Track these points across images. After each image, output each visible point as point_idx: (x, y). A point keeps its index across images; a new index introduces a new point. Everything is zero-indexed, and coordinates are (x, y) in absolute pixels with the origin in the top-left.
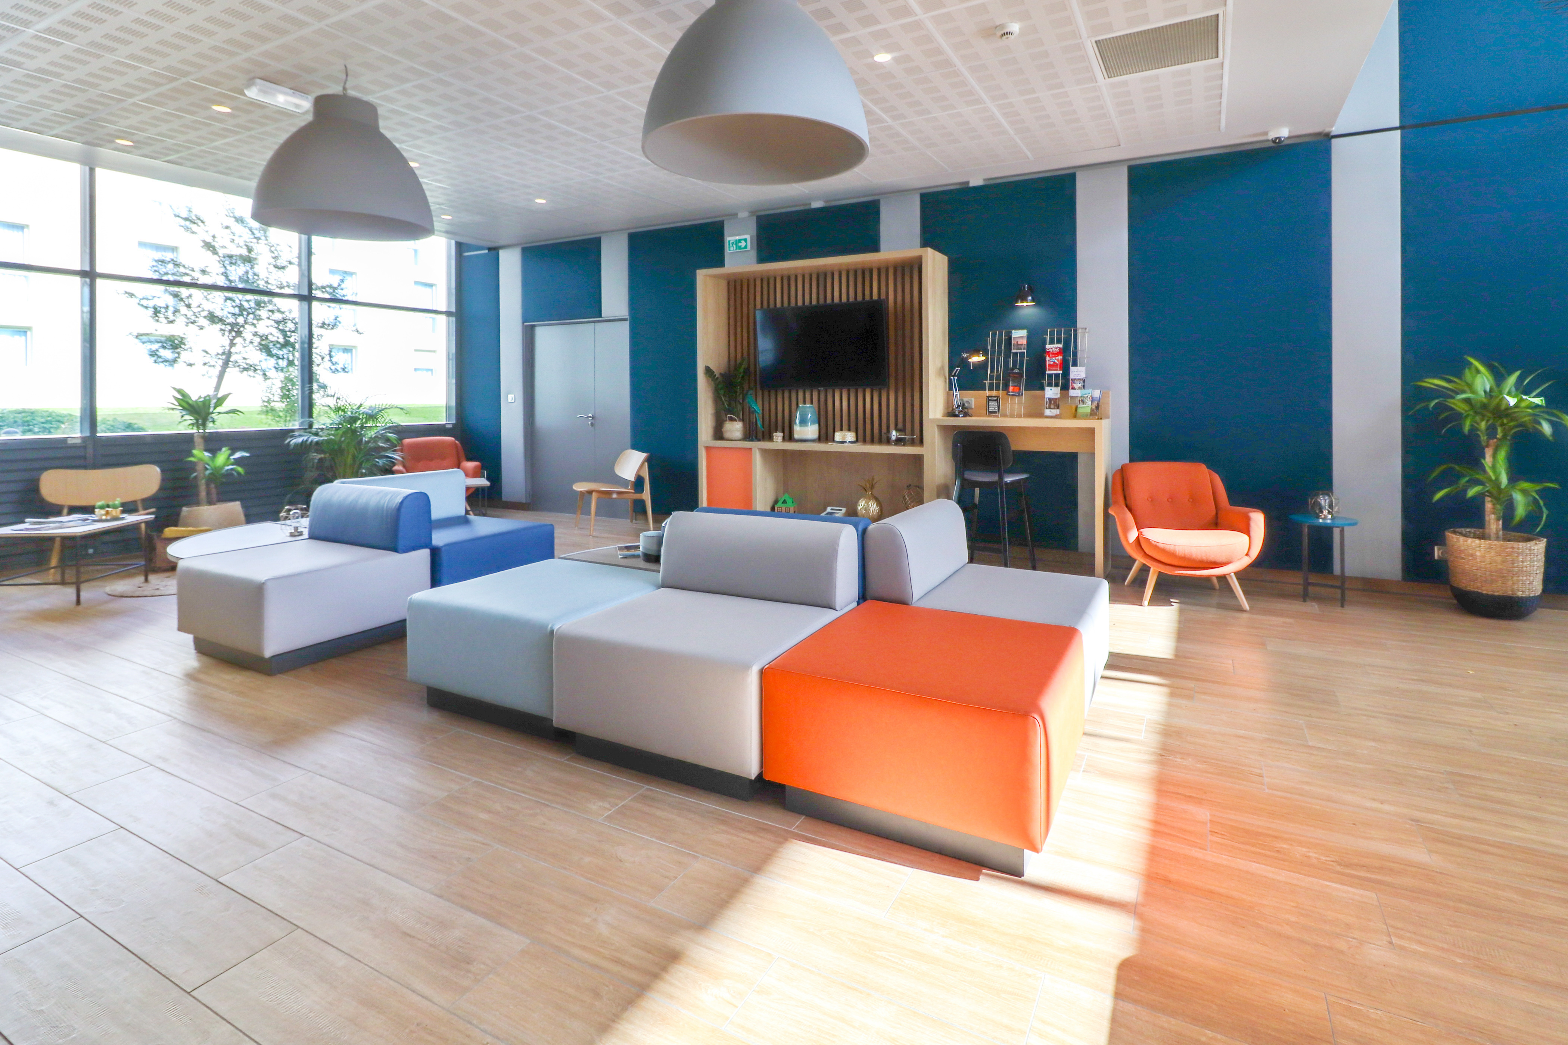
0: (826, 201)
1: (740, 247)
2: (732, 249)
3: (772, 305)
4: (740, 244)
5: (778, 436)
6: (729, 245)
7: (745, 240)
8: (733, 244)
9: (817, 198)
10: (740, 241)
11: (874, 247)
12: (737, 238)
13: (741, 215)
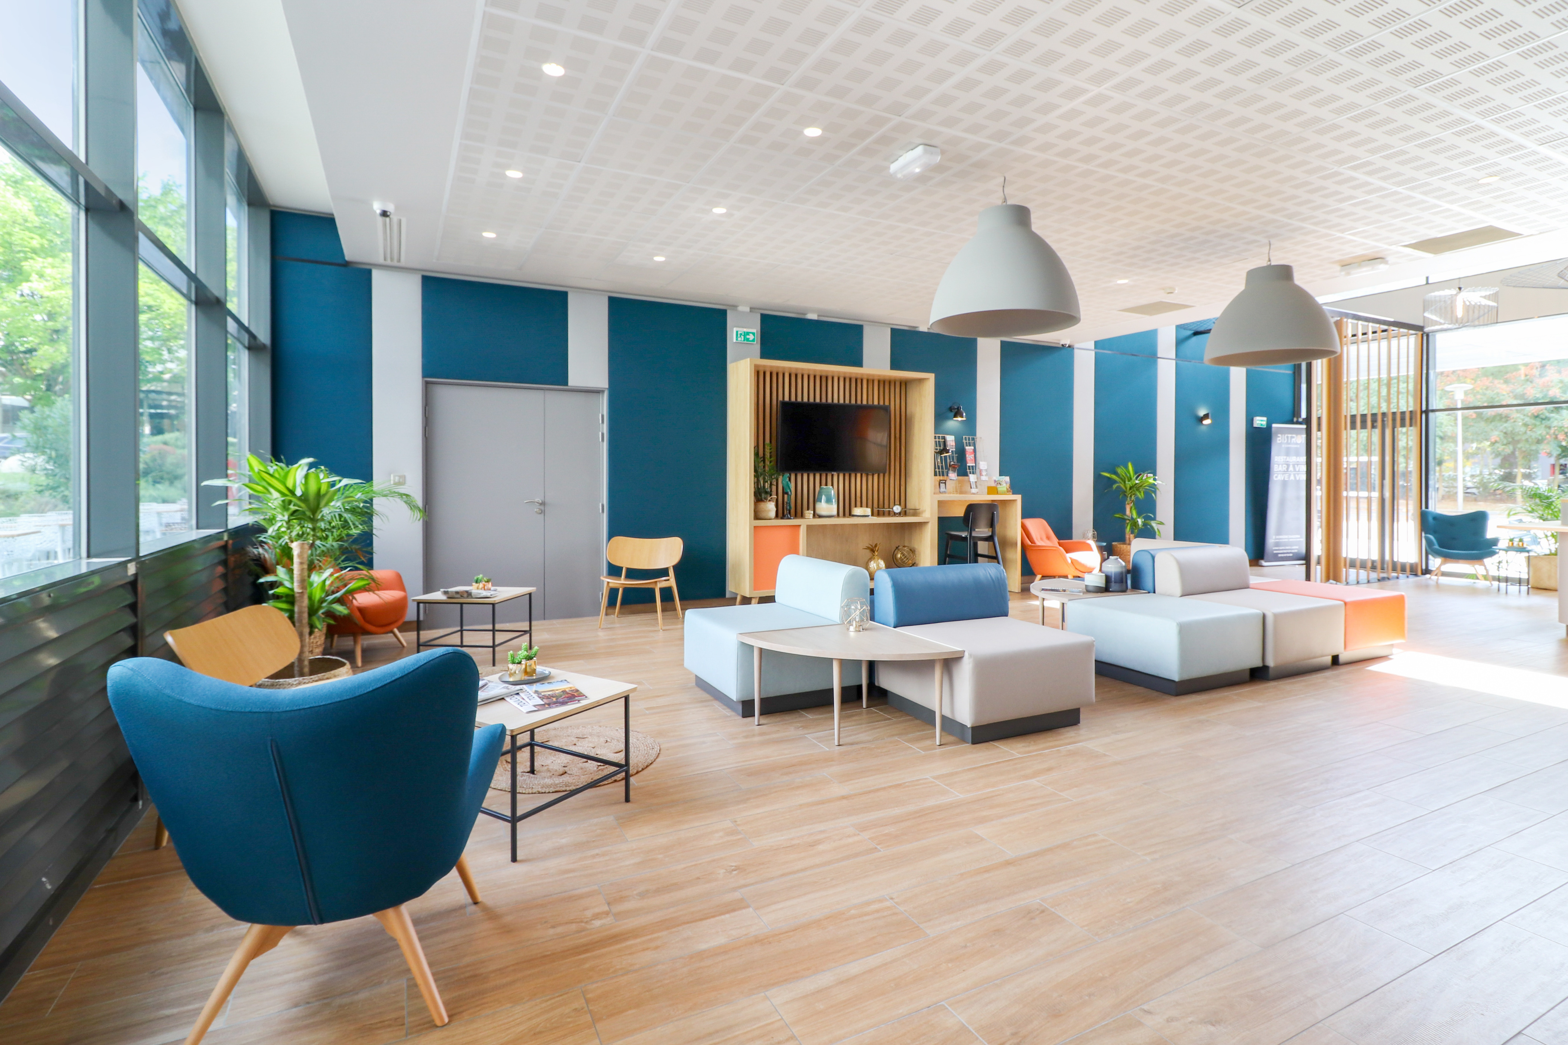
0: (818, 316)
1: (748, 340)
2: (739, 339)
3: (780, 398)
4: (748, 337)
5: (809, 514)
6: (737, 335)
7: (753, 334)
8: (741, 334)
9: (813, 311)
10: (748, 333)
11: (859, 363)
12: (745, 330)
13: (740, 308)
